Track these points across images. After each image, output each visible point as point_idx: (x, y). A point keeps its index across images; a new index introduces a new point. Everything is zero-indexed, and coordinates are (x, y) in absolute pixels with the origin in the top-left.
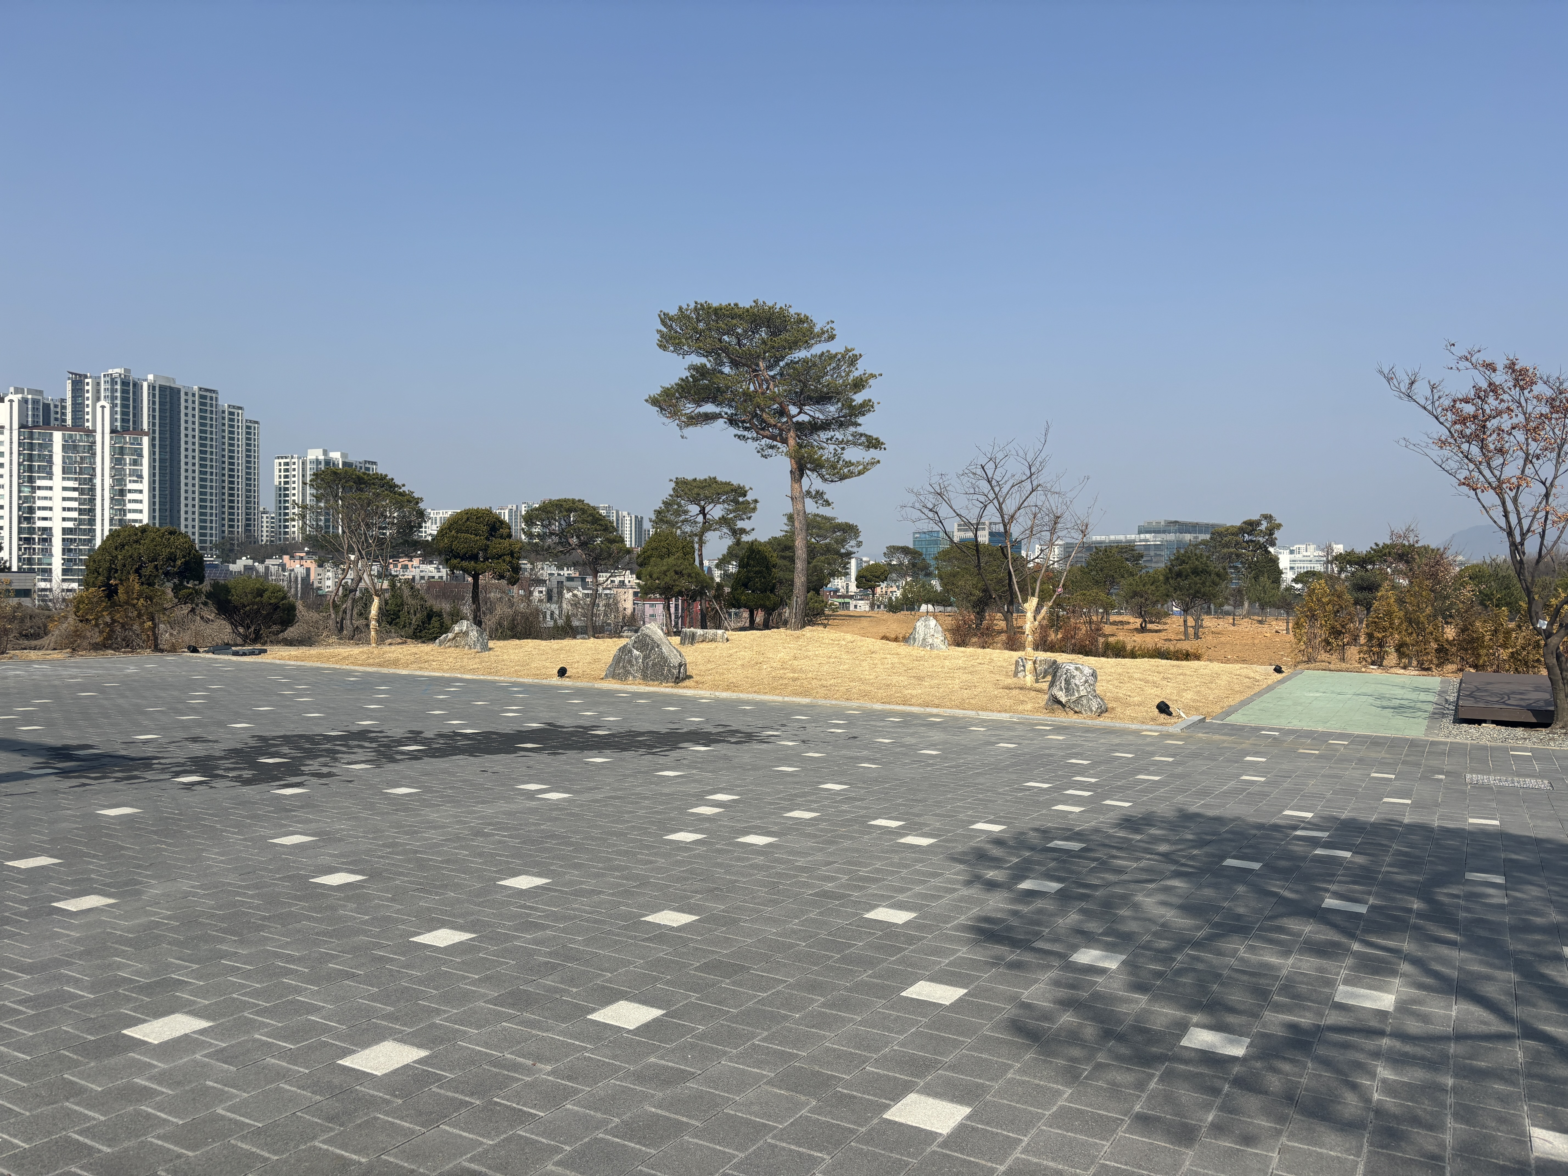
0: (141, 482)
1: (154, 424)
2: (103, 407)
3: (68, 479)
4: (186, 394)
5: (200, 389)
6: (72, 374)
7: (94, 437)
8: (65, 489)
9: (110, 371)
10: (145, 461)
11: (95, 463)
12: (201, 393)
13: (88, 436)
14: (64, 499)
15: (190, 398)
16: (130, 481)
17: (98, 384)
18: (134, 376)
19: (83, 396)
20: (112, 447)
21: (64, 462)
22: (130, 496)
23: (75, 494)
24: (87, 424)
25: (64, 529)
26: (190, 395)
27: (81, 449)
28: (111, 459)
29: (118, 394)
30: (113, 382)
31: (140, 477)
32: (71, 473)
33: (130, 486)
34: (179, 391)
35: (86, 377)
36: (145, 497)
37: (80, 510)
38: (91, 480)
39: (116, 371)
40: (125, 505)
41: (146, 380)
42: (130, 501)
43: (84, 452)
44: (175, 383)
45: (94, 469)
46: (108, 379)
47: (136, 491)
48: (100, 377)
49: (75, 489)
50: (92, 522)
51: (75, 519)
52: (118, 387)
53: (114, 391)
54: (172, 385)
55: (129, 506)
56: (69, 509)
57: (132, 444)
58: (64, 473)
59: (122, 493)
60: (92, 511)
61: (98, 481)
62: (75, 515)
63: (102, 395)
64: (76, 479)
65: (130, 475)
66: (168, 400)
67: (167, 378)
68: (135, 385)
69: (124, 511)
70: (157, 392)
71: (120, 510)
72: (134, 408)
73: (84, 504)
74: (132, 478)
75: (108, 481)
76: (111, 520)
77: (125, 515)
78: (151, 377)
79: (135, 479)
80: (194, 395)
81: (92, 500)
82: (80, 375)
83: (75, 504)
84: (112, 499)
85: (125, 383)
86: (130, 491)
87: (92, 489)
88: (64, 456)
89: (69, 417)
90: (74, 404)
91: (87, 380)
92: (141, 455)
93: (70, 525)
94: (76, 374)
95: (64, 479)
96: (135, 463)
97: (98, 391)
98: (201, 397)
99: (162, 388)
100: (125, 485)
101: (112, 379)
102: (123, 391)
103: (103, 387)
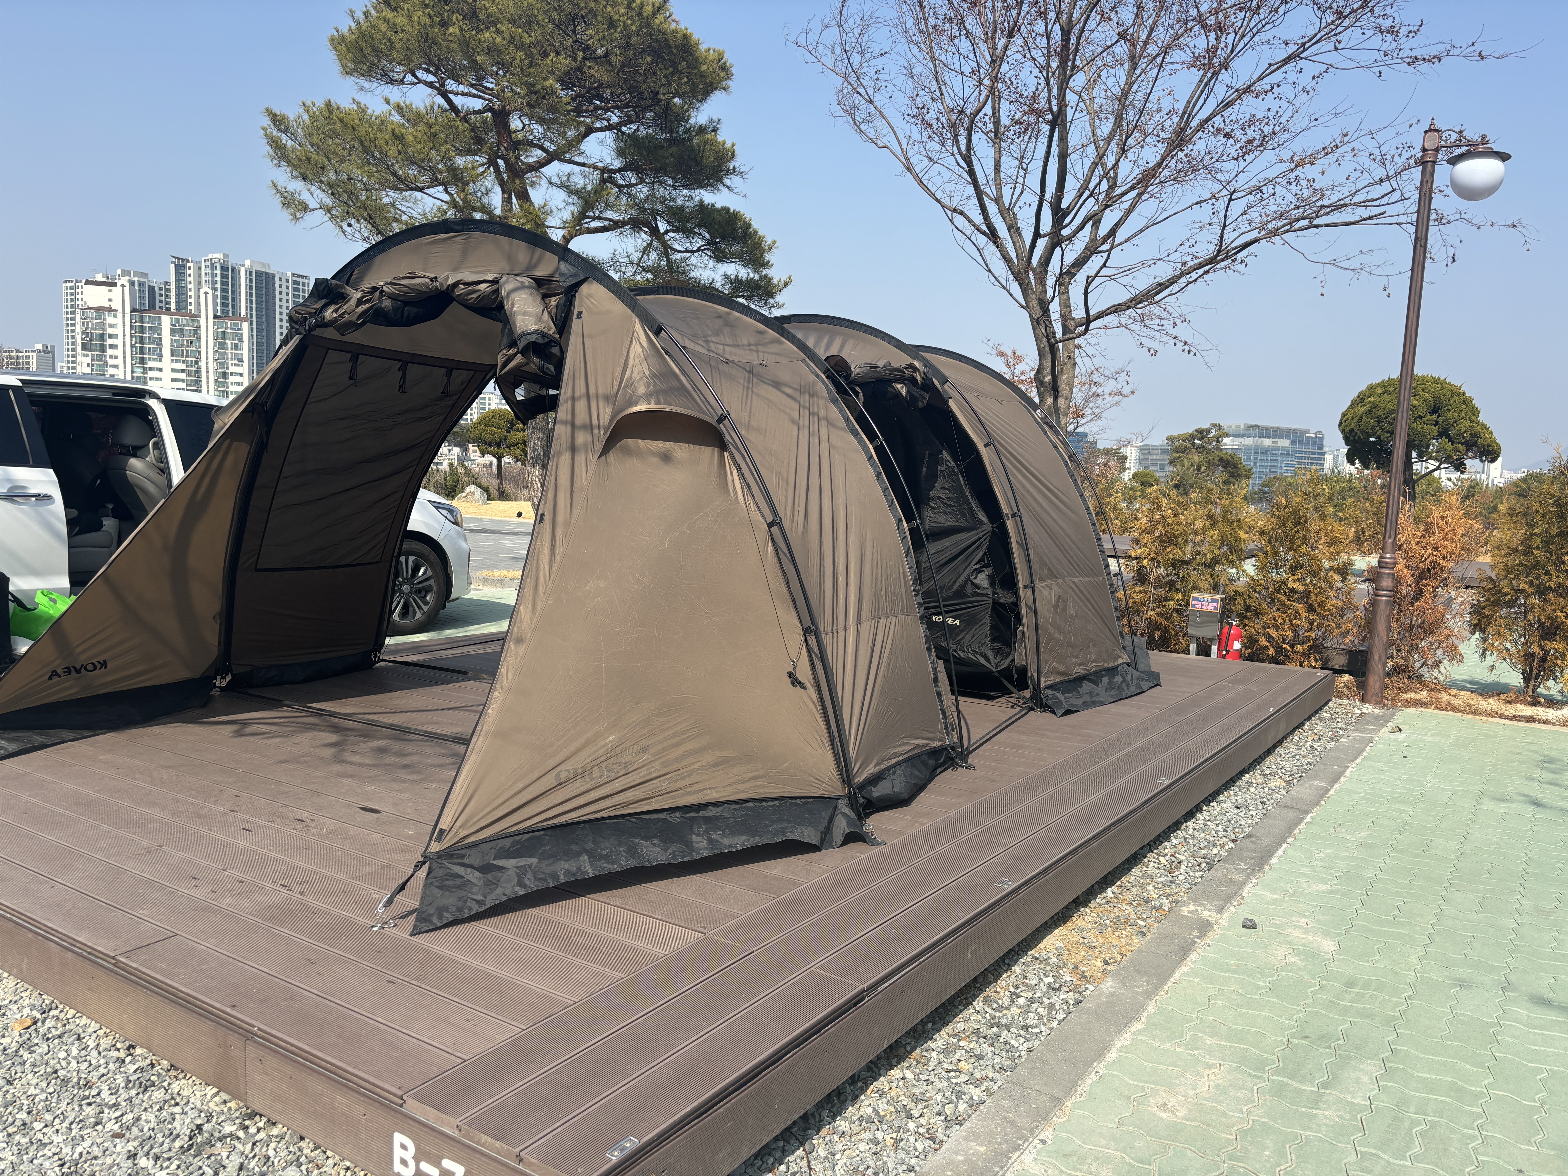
0: (242, 366)
1: (251, 310)
2: (206, 293)
3: (176, 361)
4: (280, 279)
5: (293, 275)
6: (175, 258)
7: (199, 321)
8: (173, 370)
9: (210, 256)
10: (245, 345)
11: (200, 347)
12: (294, 278)
13: (192, 320)
15: (284, 284)
16: (232, 365)
17: (199, 268)
18: (232, 261)
19: (185, 280)
20: (216, 332)
21: (172, 345)
22: (232, 379)
23: (183, 376)
24: (189, 308)
26: (284, 280)
27: (187, 333)
28: (215, 343)
29: (218, 279)
30: (213, 267)
31: (241, 360)
32: (178, 356)
33: (232, 369)
34: (274, 276)
35: (188, 261)
38: (196, 362)
39: (216, 256)
40: (227, 387)
41: (243, 265)
42: (232, 383)
43: (190, 336)
44: (269, 268)
45: (199, 352)
46: (209, 264)
47: (237, 374)
48: (200, 262)
49: (182, 371)
52: (218, 272)
53: (214, 275)
54: (268, 271)
57: (232, 329)
58: (172, 355)
59: (225, 375)
61: (203, 363)
63: (204, 279)
64: (183, 362)
65: (232, 359)
66: (264, 285)
67: (263, 264)
68: (233, 270)
70: (254, 278)
72: (233, 292)
74: (233, 362)
75: (212, 365)
78: (247, 263)
79: (236, 362)
80: (287, 281)
81: (198, 382)
82: (183, 260)
84: (216, 381)
85: (224, 268)
86: (232, 374)
87: (198, 372)
88: (172, 340)
89: (173, 300)
90: (178, 287)
91: (189, 265)
92: (241, 340)
94: (179, 259)
95: (172, 361)
96: (236, 347)
97: (200, 276)
98: (295, 282)
99: (259, 274)
100: (228, 368)
101: (212, 264)
102: (222, 276)
103: (203, 271)
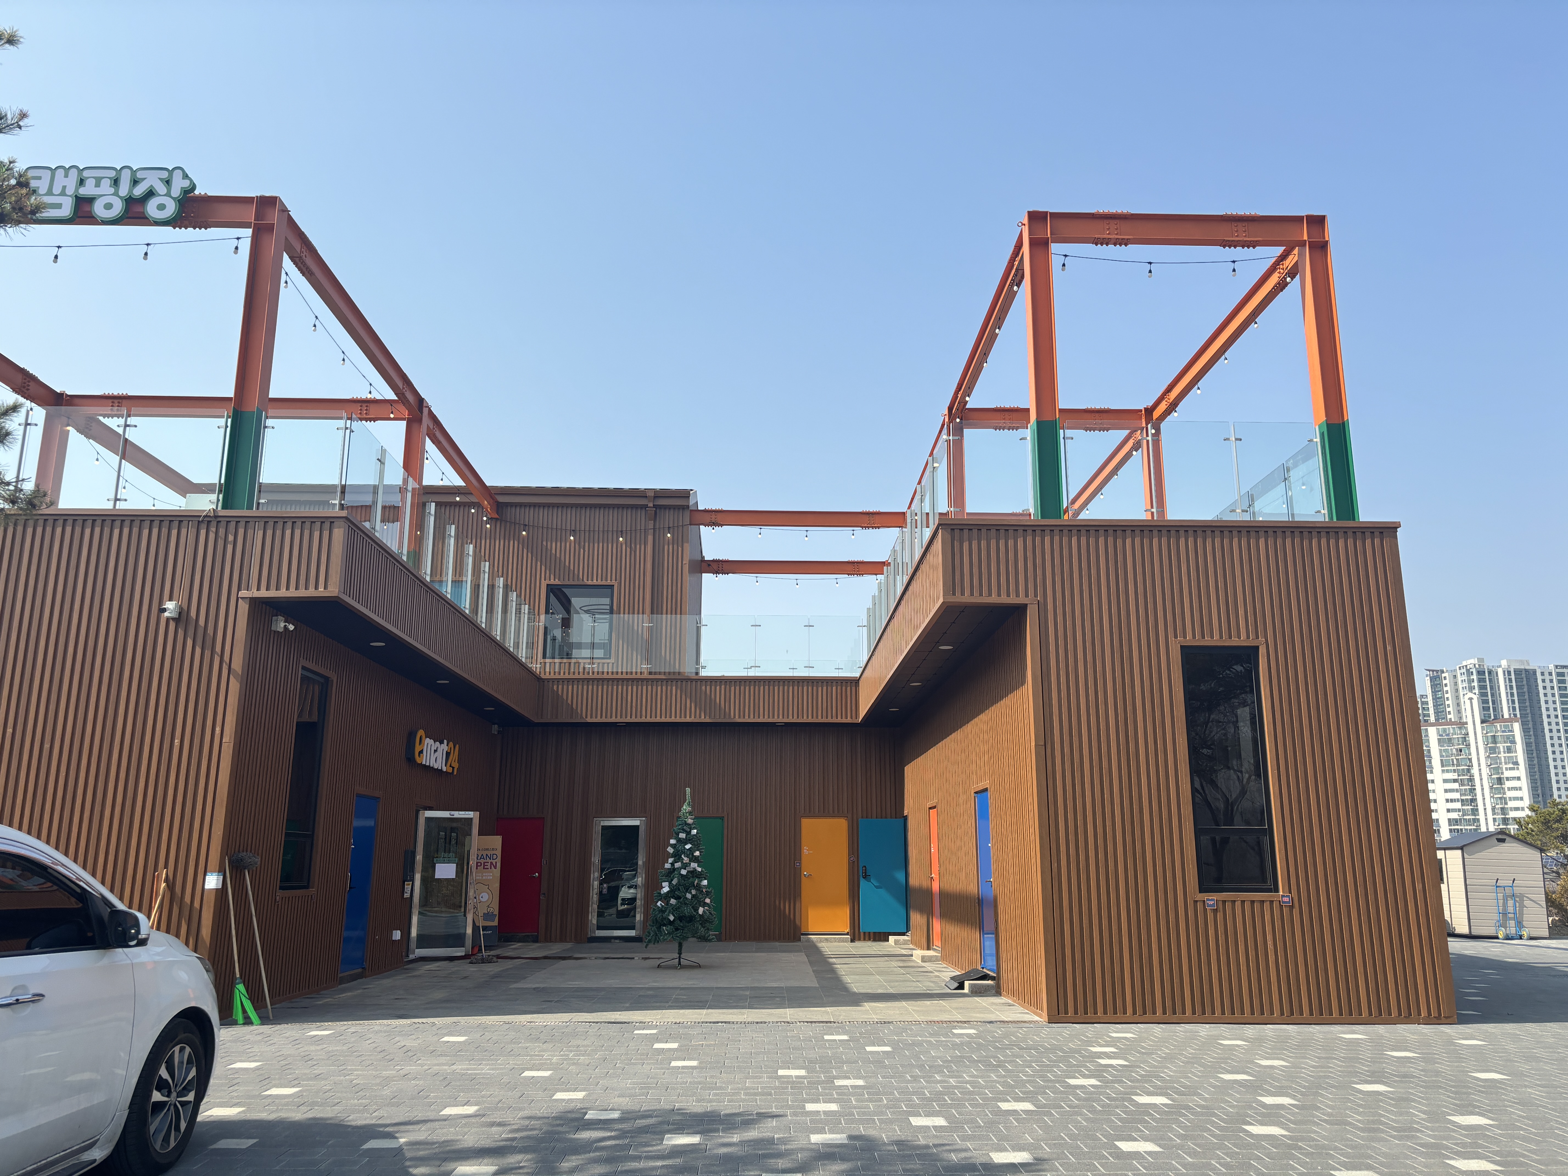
0: (1518, 769)
1: (1514, 709)
2: (1471, 699)
3: (1448, 771)
4: (1543, 674)
5: (1556, 667)
6: (1429, 670)
7: (1466, 729)
8: (1445, 781)
9: (1464, 663)
10: (1519, 747)
11: (1470, 754)
12: (1558, 670)
13: (1460, 728)
14: (1446, 791)
15: (1547, 678)
16: (1506, 769)
17: (1455, 677)
18: (1488, 664)
19: (1441, 690)
20: (1485, 736)
21: (1441, 756)
22: (1508, 784)
23: (1456, 786)
24: (1449, 717)
25: (1449, 820)
26: (1546, 674)
27: (1456, 741)
28: (1485, 749)
29: (1475, 684)
30: (1469, 673)
31: (1516, 763)
32: (1449, 765)
33: (1507, 774)
34: (1535, 672)
35: (1443, 672)
36: (1524, 783)
37: (1462, 801)
38: (1469, 771)
39: (1471, 662)
40: (1504, 793)
41: (1500, 666)
42: (1509, 789)
43: (1459, 744)
44: (1528, 664)
45: (1470, 760)
46: (1464, 670)
47: (1514, 778)
48: (1455, 670)
49: (1455, 781)
50: (1475, 811)
51: (1459, 810)
52: (1475, 677)
53: (1471, 681)
54: (1527, 668)
55: (1509, 794)
56: (1452, 801)
57: (1503, 732)
58: (1442, 766)
59: (1500, 781)
60: (1473, 800)
61: (1475, 771)
62: (1458, 805)
63: (1460, 686)
64: (1454, 771)
65: (1506, 763)
66: (1525, 682)
67: (1521, 661)
68: (1490, 672)
69: (1505, 799)
70: (1513, 677)
71: (1500, 798)
72: (1492, 695)
73: (1465, 795)
74: (1508, 766)
75: (1485, 771)
76: (1493, 809)
77: (1506, 803)
78: (1504, 663)
79: (1511, 766)
80: (1550, 674)
81: (1473, 790)
82: (1437, 671)
83: (1456, 795)
84: (1491, 788)
85: (1480, 673)
86: (1508, 779)
87: (1471, 780)
88: (1440, 750)
89: (1432, 711)
90: (1435, 699)
91: (1443, 675)
92: (1513, 742)
93: (1454, 815)
94: (1433, 671)
95: (1443, 771)
96: (1509, 750)
97: (1456, 684)
98: (1559, 674)
99: (1518, 672)
100: (1502, 773)
101: (1468, 670)
102: (1479, 681)
103: (1460, 679)
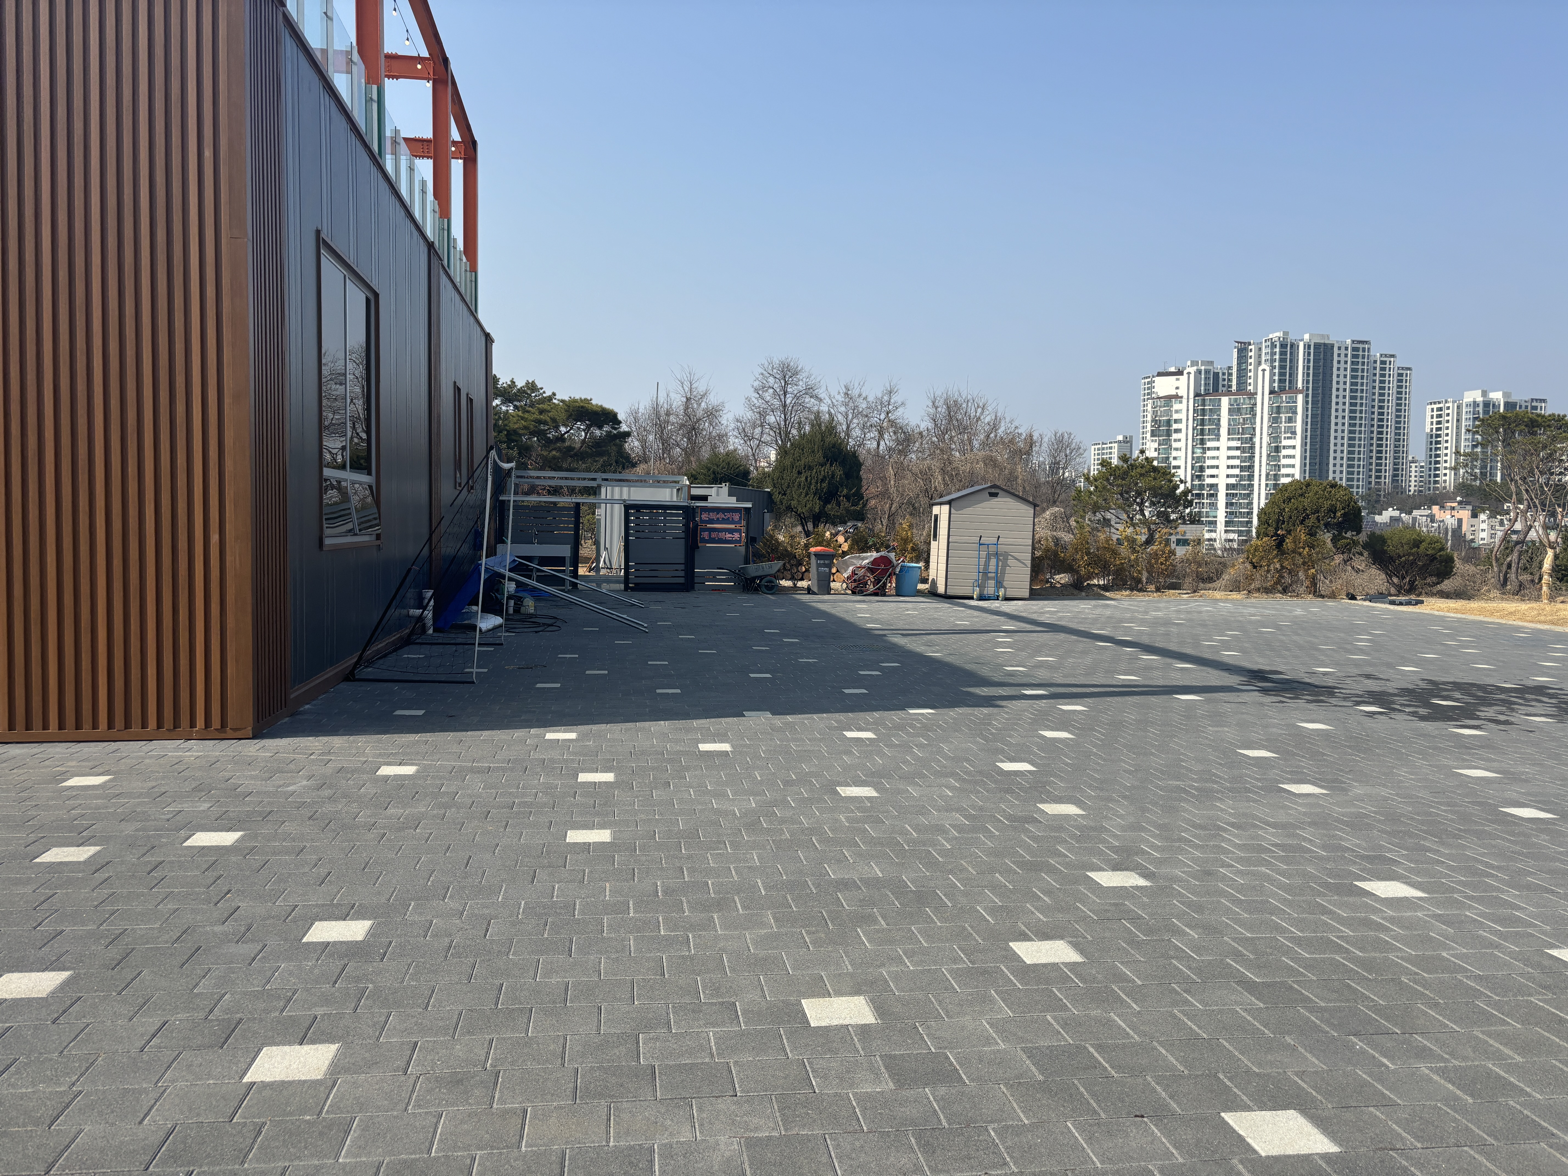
0: (1295, 438)
1: (1308, 382)
2: (1264, 370)
3: (1233, 439)
4: (1339, 348)
5: (1353, 342)
6: (1238, 342)
7: (1255, 399)
8: (1229, 448)
9: (1271, 336)
10: (1299, 418)
11: (1255, 423)
12: (1354, 345)
13: (1250, 398)
14: (1229, 458)
15: (1343, 352)
16: (1285, 438)
17: (1260, 349)
18: (1291, 338)
19: (1246, 362)
20: (1271, 407)
21: (1229, 425)
22: (1284, 452)
23: (1238, 453)
24: (1249, 388)
25: (1227, 485)
26: (1343, 349)
27: (1244, 411)
28: (1269, 418)
29: (1277, 357)
30: (1273, 346)
31: (1294, 433)
32: (1234, 434)
33: (1285, 443)
34: (1332, 346)
35: (1250, 344)
36: (1297, 452)
37: (1242, 467)
38: (1251, 439)
39: (1276, 335)
40: (1279, 461)
41: (1302, 340)
42: (1284, 457)
43: (1246, 414)
44: (1328, 339)
45: (1254, 429)
46: (1269, 343)
47: (1289, 447)
48: (1261, 343)
49: (1237, 448)
50: (1251, 477)
51: (1237, 476)
52: (1277, 350)
53: (1273, 354)
54: (1327, 342)
55: (1284, 461)
56: (1232, 467)
57: (1287, 403)
58: (1229, 434)
59: (1277, 449)
60: (1251, 467)
61: (1257, 440)
62: (1237, 471)
63: (1263, 358)
64: (1239, 439)
65: (1285, 433)
66: (1322, 356)
67: (1323, 336)
68: (1292, 345)
69: (1279, 466)
70: (1312, 350)
71: (1275, 465)
72: (1291, 368)
73: (1245, 462)
74: (1287, 435)
75: (1266, 439)
76: (1267, 475)
77: (1279, 470)
78: (1307, 337)
79: (1290, 435)
80: (1346, 349)
81: (1252, 458)
82: (1245, 343)
83: (1237, 462)
84: (1268, 455)
85: (1283, 346)
86: (1284, 447)
87: (1252, 448)
88: (1229, 419)
89: (1234, 383)
90: (1239, 370)
91: (1250, 347)
92: (1295, 413)
93: (1232, 481)
94: (1241, 343)
95: (1229, 439)
96: (1290, 420)
97: (1260, 356)
98: (1354, 349)
99: (1317, 346)
100: (1281, 442)
101: (1272, 343)
102: (1281, 353)
103: (1264, 351)
